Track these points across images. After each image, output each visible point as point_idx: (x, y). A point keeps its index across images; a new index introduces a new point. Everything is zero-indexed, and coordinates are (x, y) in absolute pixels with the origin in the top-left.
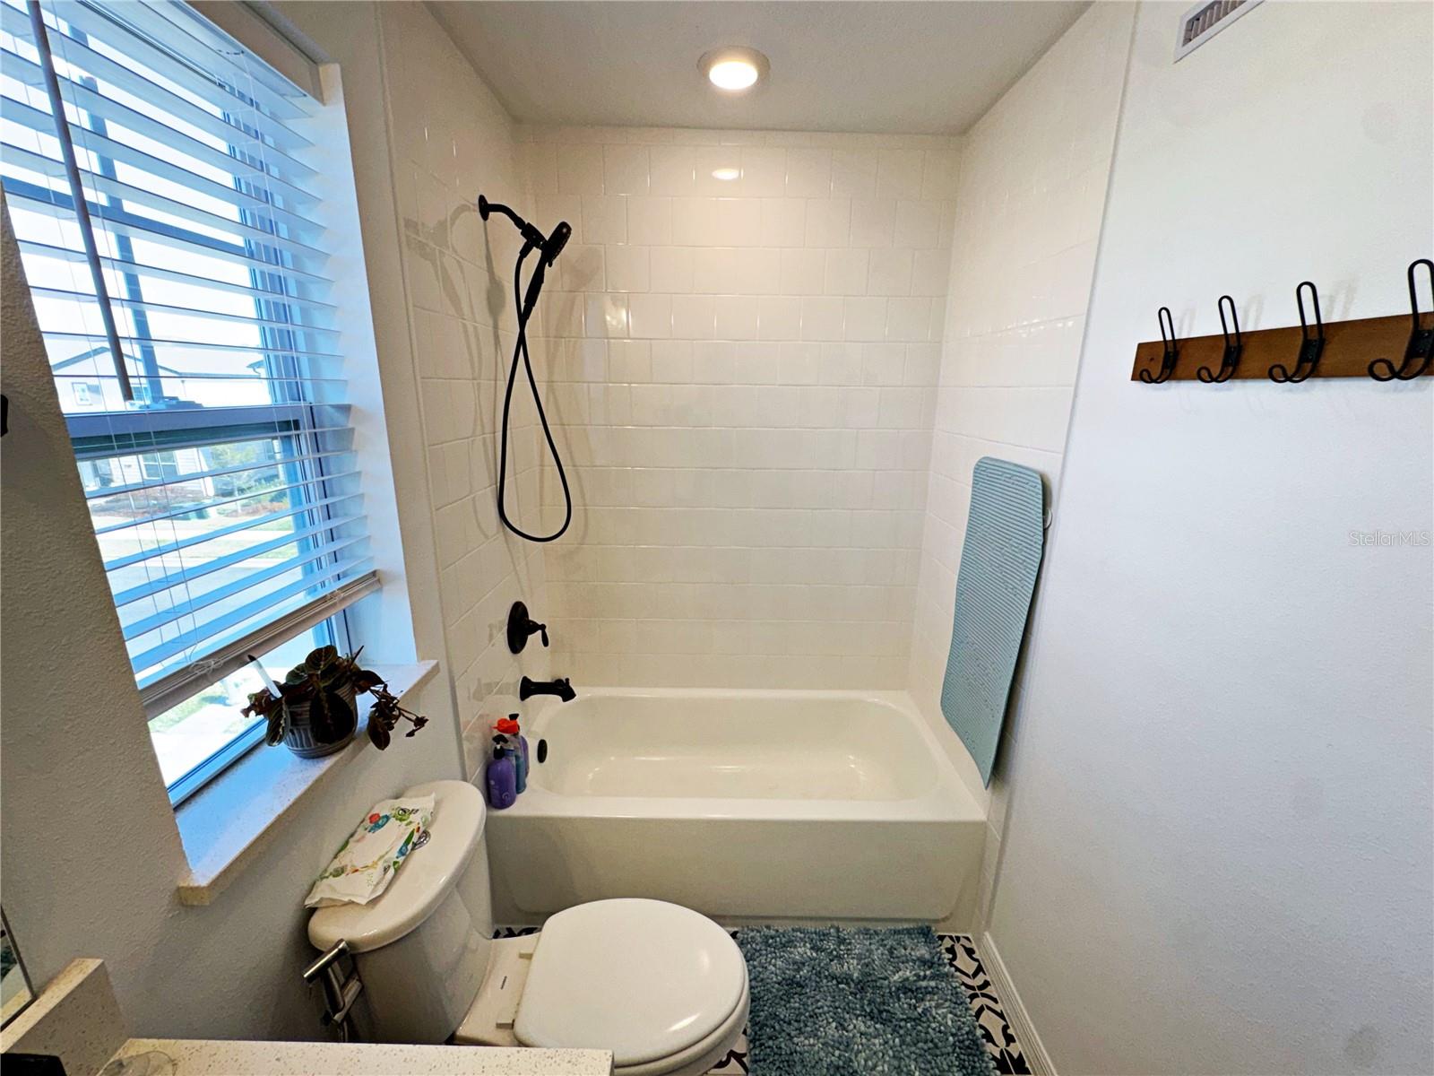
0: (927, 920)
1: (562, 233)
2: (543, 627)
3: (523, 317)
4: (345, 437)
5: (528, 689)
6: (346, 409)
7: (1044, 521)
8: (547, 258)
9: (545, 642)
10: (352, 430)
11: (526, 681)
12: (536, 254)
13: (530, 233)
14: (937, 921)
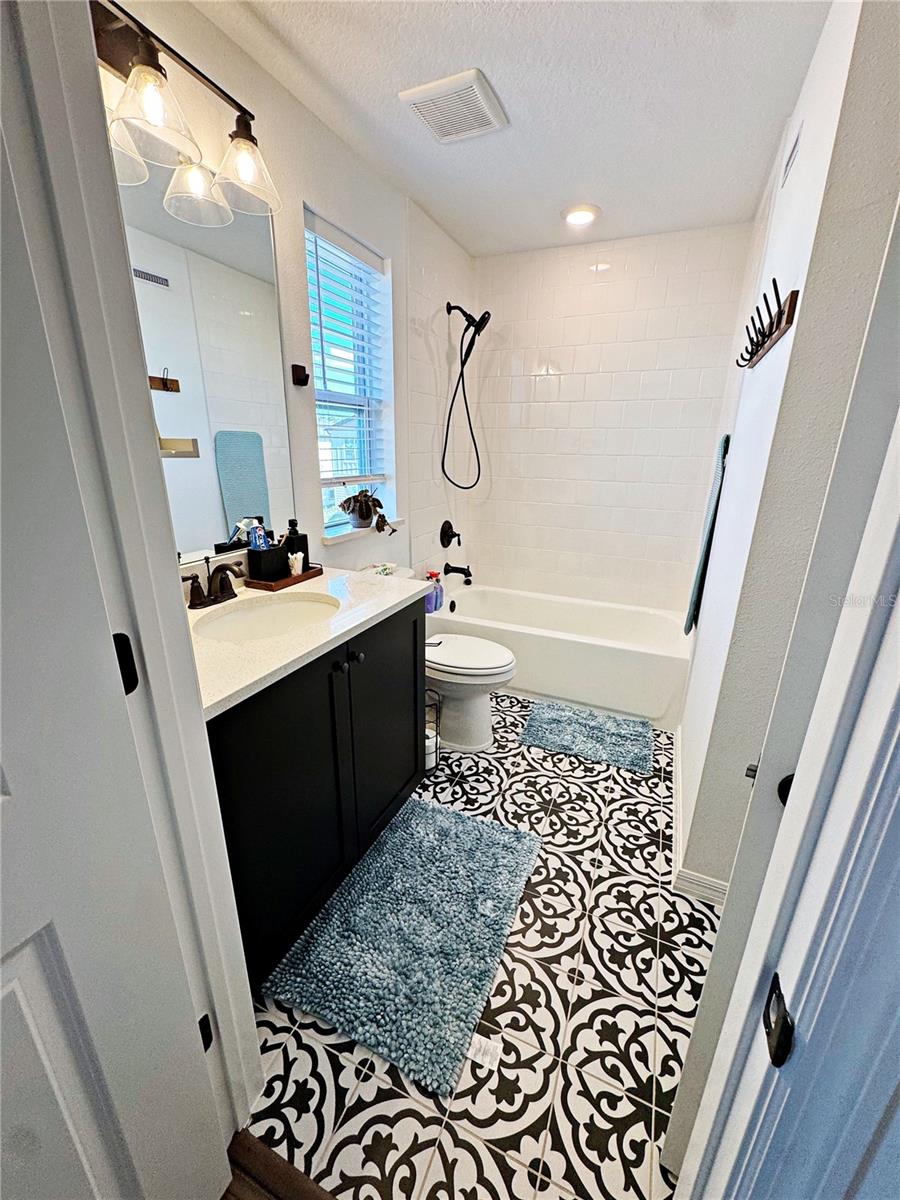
0: (649, 718)
1: (485, 318)
2: (459, 535)
3: (463, 363)
4: (378, 413)
5: (448, 569)
6: (380, 402)
7: (723, 463)
8: (477, 331)
9: (459, 544)
10: (381, 411)
11: (447, 565)
12: (472, 329)
13: (469, 318)
14: (653, 719)
